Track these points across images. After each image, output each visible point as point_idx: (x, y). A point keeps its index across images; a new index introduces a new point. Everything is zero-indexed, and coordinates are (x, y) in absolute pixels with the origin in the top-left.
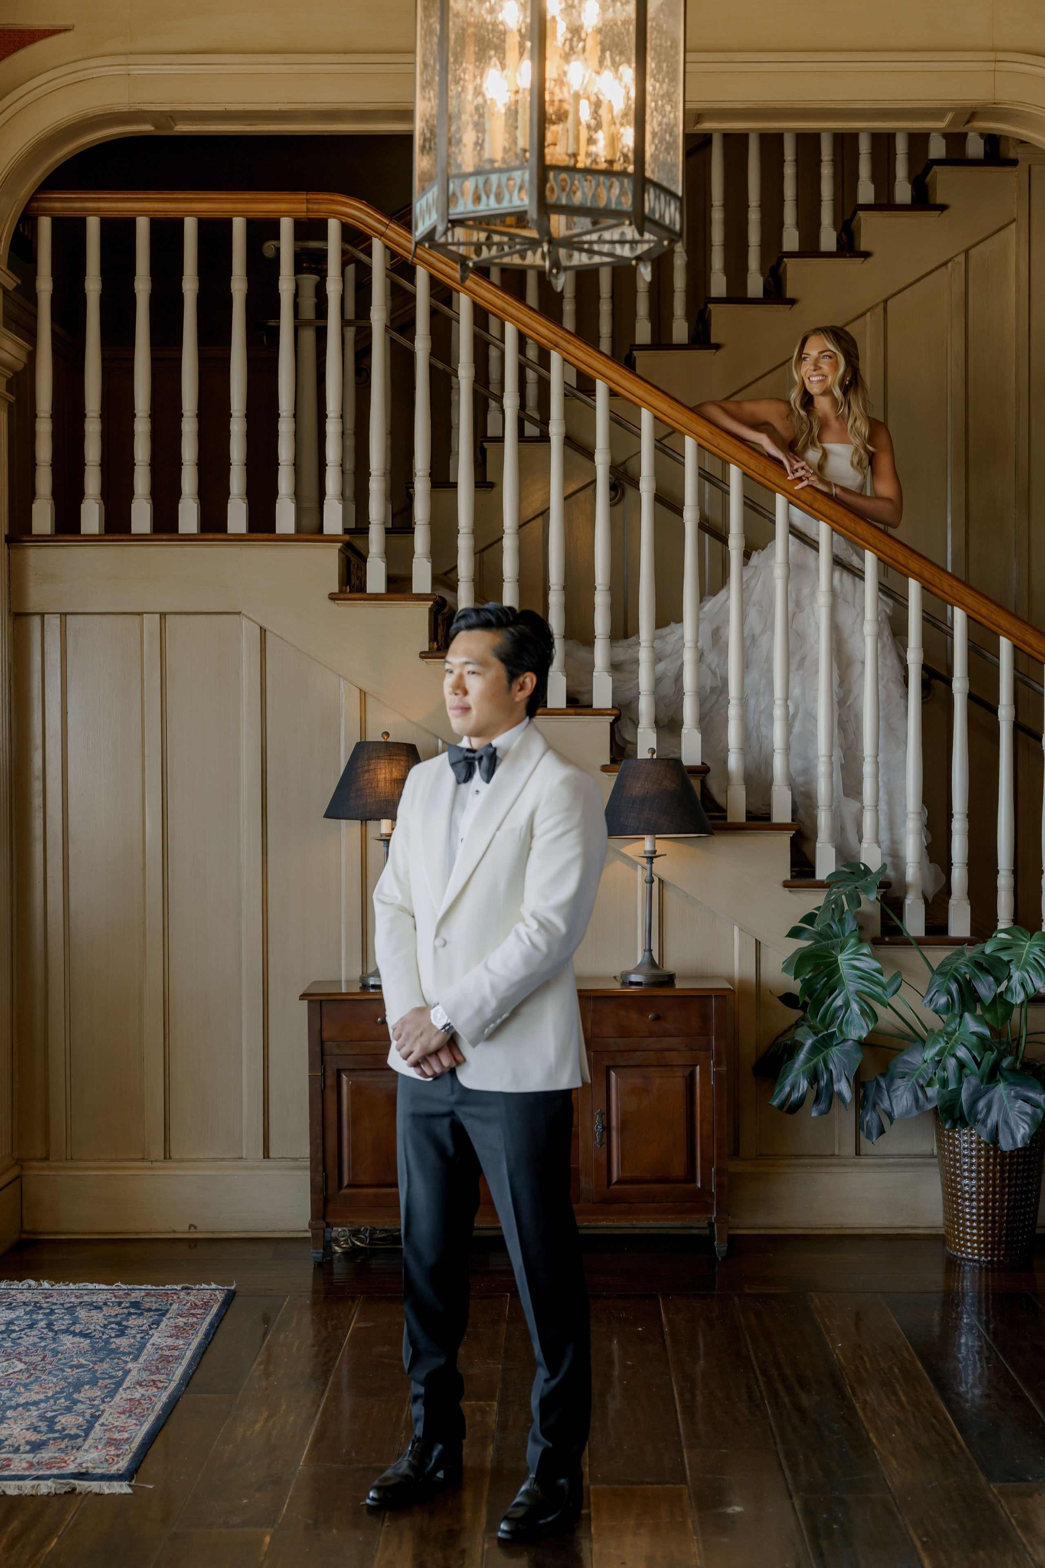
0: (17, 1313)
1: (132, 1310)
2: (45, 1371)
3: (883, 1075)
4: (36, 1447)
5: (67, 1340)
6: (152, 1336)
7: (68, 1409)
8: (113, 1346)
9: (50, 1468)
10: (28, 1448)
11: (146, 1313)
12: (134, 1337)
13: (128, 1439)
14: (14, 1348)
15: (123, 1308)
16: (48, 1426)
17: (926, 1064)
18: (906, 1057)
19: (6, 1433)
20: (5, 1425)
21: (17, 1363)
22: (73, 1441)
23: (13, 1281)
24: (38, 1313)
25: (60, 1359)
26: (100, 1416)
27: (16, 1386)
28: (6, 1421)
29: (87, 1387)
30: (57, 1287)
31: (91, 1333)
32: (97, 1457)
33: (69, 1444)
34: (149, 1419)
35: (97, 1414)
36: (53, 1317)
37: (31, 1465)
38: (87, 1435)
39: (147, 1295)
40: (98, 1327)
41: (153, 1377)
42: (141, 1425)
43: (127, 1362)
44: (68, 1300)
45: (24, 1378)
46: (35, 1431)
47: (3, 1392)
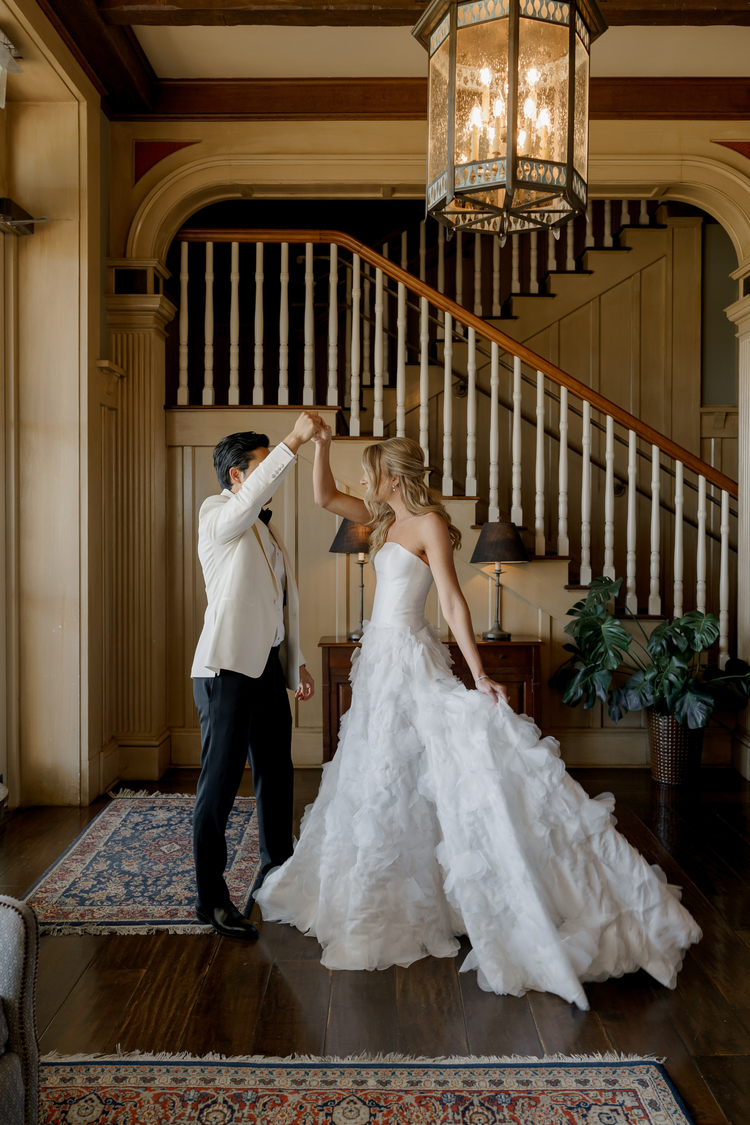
0: (173, 814)
3: (623, 688)
10: (186, 901)
12: (237, 829)
13: (242, 896)
14: (173, 836)
17: (646, 682)
18: (635, 678)
19: (174, 891)
20: (173, 886)
21: (175, 845)
23: (169, 793)
24: (184, 814)
28: (173, 883)
30: (192, 797)
37: (189, 914)
39: (240, 802)
41: (250, 855)
42: (248, 887)
43: (235, 845)
46: (189, 890)
47: (170, 864)
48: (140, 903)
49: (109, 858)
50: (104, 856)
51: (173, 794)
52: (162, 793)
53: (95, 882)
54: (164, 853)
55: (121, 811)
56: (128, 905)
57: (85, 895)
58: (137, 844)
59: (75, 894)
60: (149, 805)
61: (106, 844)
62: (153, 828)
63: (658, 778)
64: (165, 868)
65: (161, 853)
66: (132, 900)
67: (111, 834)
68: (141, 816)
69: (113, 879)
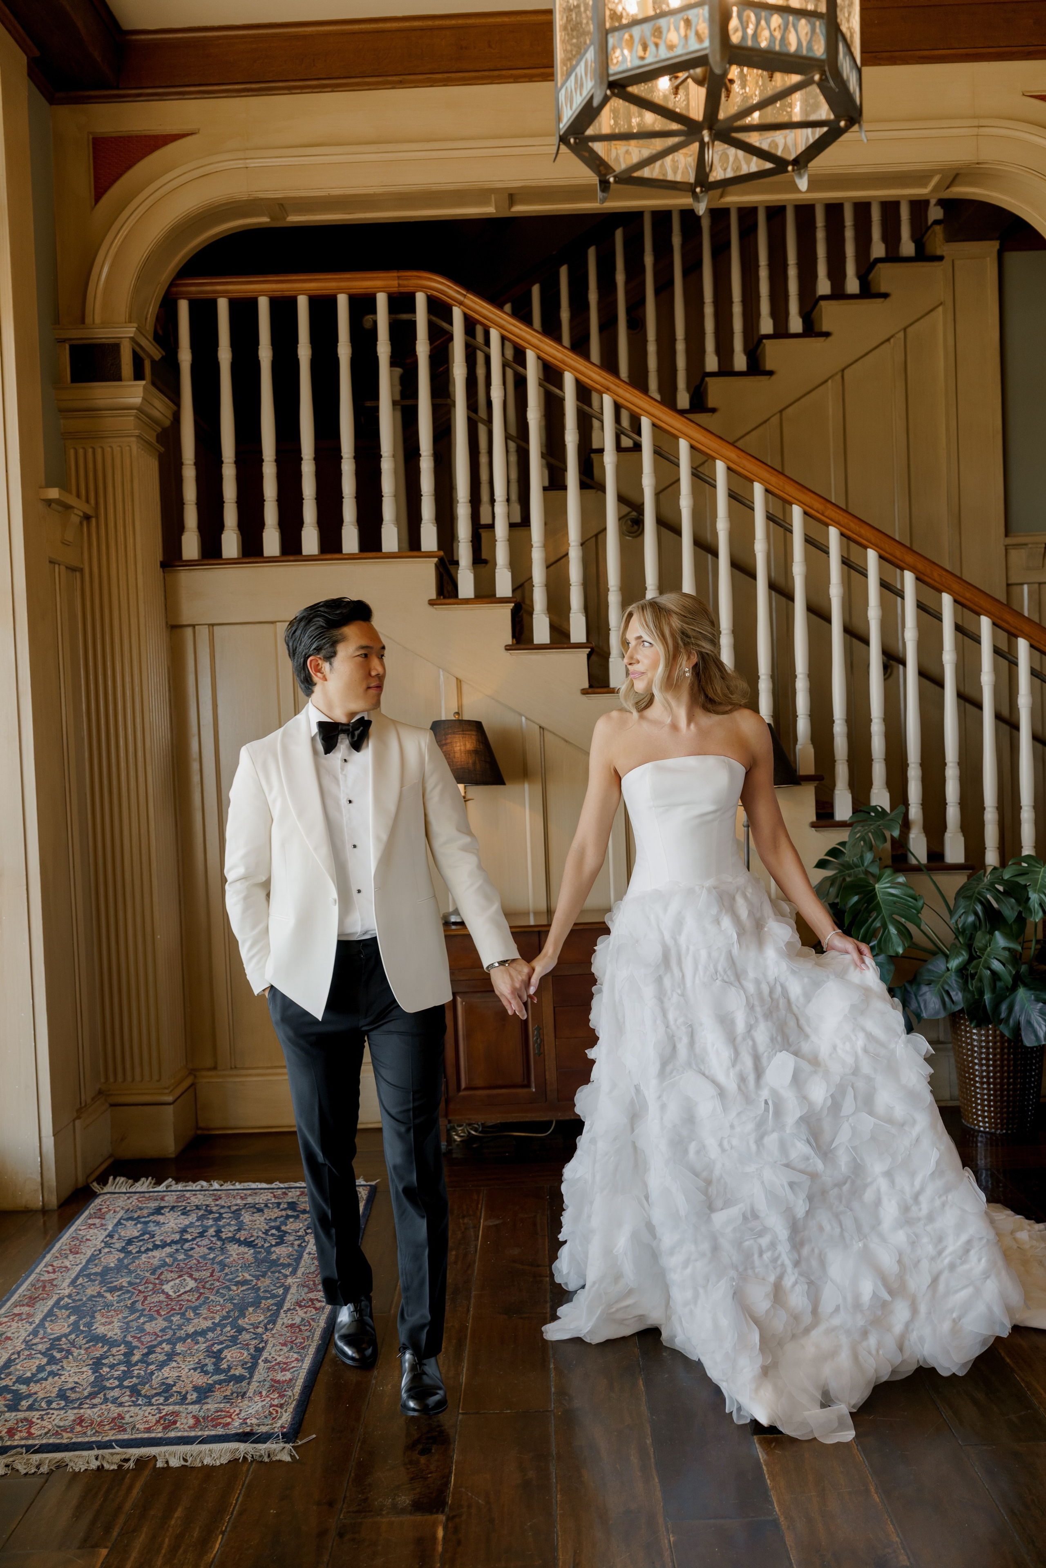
0: (190, 1219)
1: (290, 1213)
2: (213, 1289)
3: (911, 982)
4: (204, 1393)
5: (234, 1249)
6: (308, 1243)
7: (234, 1340)
8: (274, 1257)
9: (215, 1426)
10: (195, 1395)
11: (301, 1215)
12: (293, 1245)
13: (291, 1380)
14: (186, 1262)
15: (282, 1210)
16: (215, 1364)
17: (949, 972)
18: (930, 967)
19: (175, 1374)
20: (174, 1364)
21: (188, 1279)
22: (238, 1385)
23: (187, 1182)
24: (208, 1219)
25: (227, 1274)
26: (264, 1348)
27: (186, 1311)
28: (176, 1358)
29: (251, 1309)
30: (225, 1187)
31: (254, 1241)
32: (261, 1409)
33: (235, 1390)
34: (309, 1353)
35: (261, 1346)
36: (221, 1223)
37: (198, 1421)
38: (251, 1377)
40: (260, 1234)
41: (311, 1295)
42: (303, 1361)
43: (286, 1276)
44: (234, 1203)
45: (194, 1300)
46: (202, 1371)
47: (174, 1319)
48: (114, 1401)
49: (76, 1310)
50: (66, 1307)
51: (194, 1182)
52: (178, 1180)
53: (45, 1361)
54: (168, 1296)
55: (107, 1216)
56: (94, 1406)
57: (23, 1388)
58: (124, 1281)
59: (7, 1386)
60: (153, 1205)
61: (73, 1283)
62: (156, 1247)
63: (973, 1123)
64: (166, 1328)
65: (162, 1297)
66: (101, 1395)
67: (84, 1262)
68: (139, 1225)
69: (76, 1352)
